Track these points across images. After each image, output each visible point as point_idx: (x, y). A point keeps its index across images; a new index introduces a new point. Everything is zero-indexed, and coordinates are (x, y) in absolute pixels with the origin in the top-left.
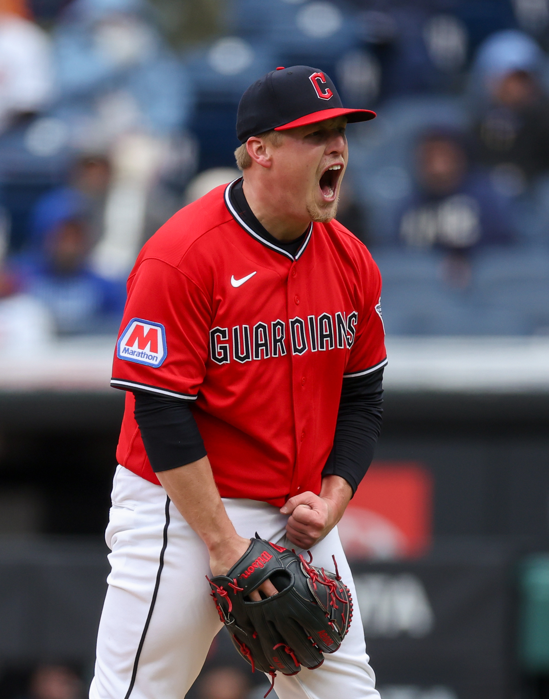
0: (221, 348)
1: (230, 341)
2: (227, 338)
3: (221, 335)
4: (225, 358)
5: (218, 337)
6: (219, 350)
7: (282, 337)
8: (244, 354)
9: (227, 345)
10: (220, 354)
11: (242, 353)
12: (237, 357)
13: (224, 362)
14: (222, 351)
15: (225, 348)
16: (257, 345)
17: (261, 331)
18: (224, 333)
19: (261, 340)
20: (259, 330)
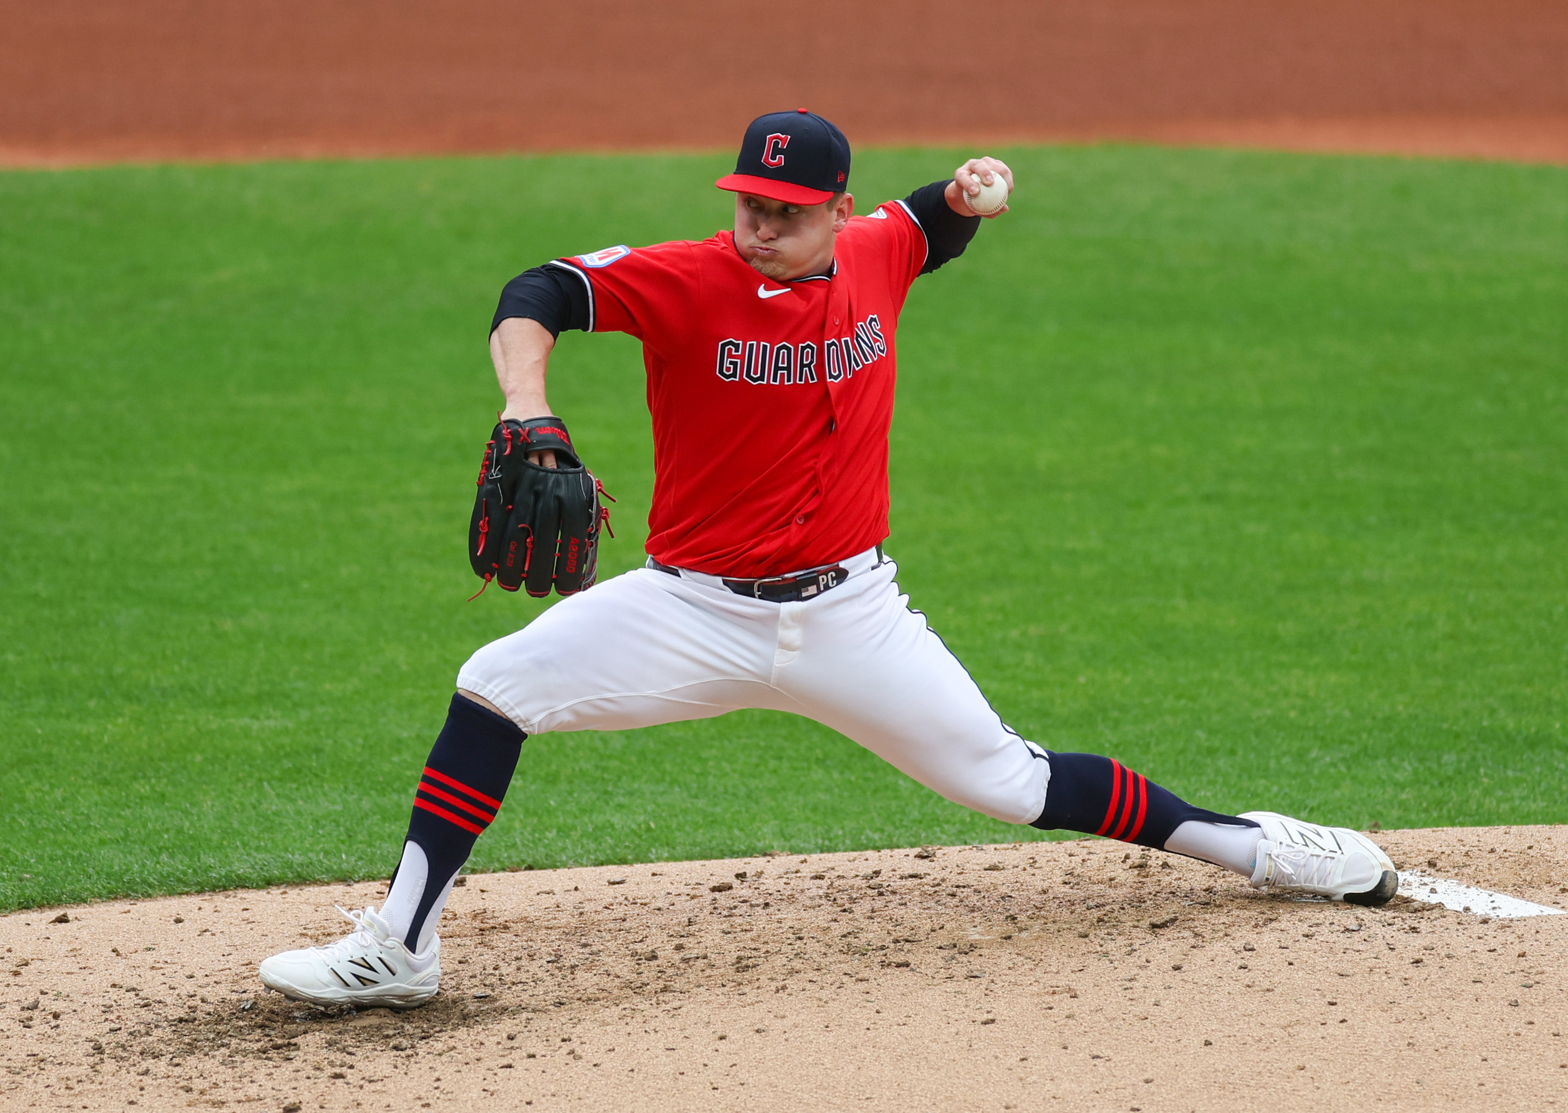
0: (731, 363)
1: (742, 357)
2: (740, 354)
3: (733, 349)
4: (734, 375)
5: (730, 350)
6: (728, 365)
7: (812, 362)
9: (739, 362)
10: (728, 369)
11: (756, 373)
12: (748, 375)
13: (732, 379)
14: (732, 366)
15: (735, 364)
16: (777, 368)
17: (784, 353)
18: (737, 346)
19: (783, 363)
20: (782, 351)
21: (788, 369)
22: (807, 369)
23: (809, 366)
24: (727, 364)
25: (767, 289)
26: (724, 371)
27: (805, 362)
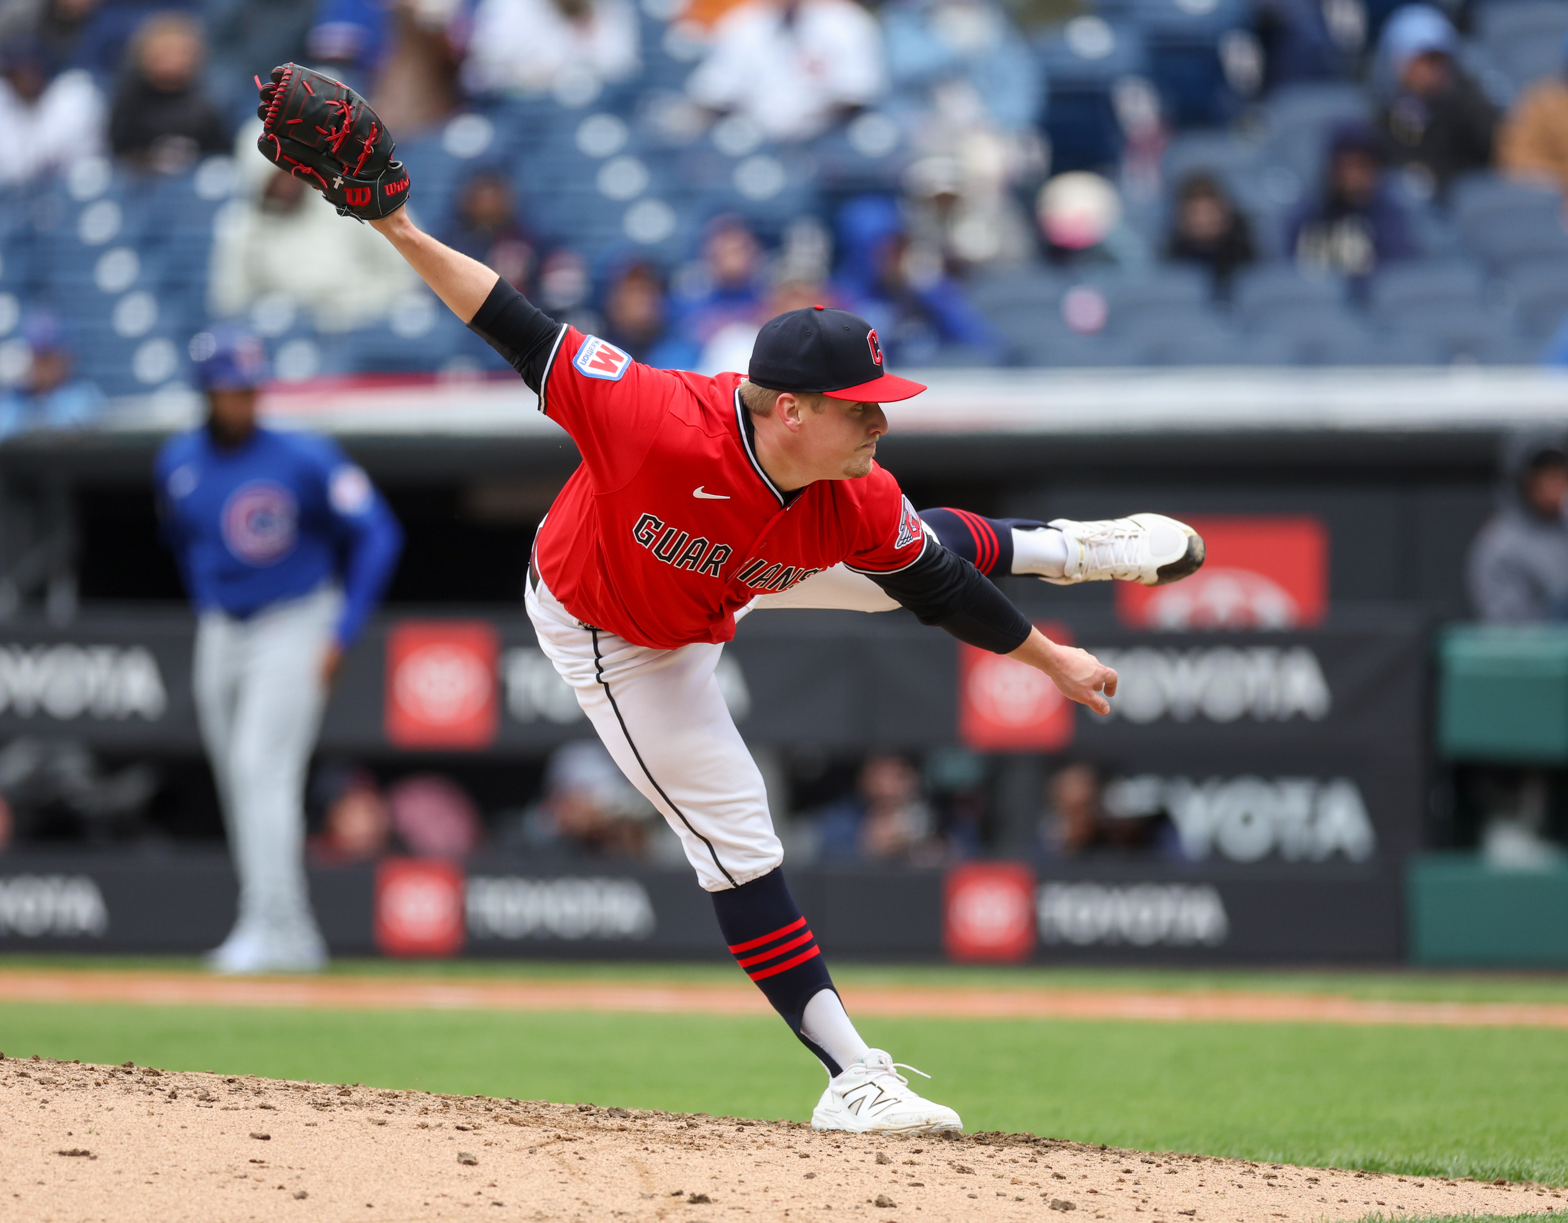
0: (647, 533)
1: (659, 535)
2: (658, 531)
3: (654, 525)
4: (646, 542)
5: (650, 524)
6: (644, 532)
7: (720, 562)
8: (666, 554)
9: (655, 536)
10: (643, 536)
11: (665, 552)
12: (657, 551)
13: (642, 544)
14: (647, 536)
15: (650, 537)
16: (687, 556)
17: (699, 546)
18: (658, 525)
19: (694, 553)
20: (697, 544)
21: (696, 559)
22: (713, 565)
23: (717, 564)
24: (643, 530)
25: (703, 491)
26: (639, 534)
27: (714, 559)
